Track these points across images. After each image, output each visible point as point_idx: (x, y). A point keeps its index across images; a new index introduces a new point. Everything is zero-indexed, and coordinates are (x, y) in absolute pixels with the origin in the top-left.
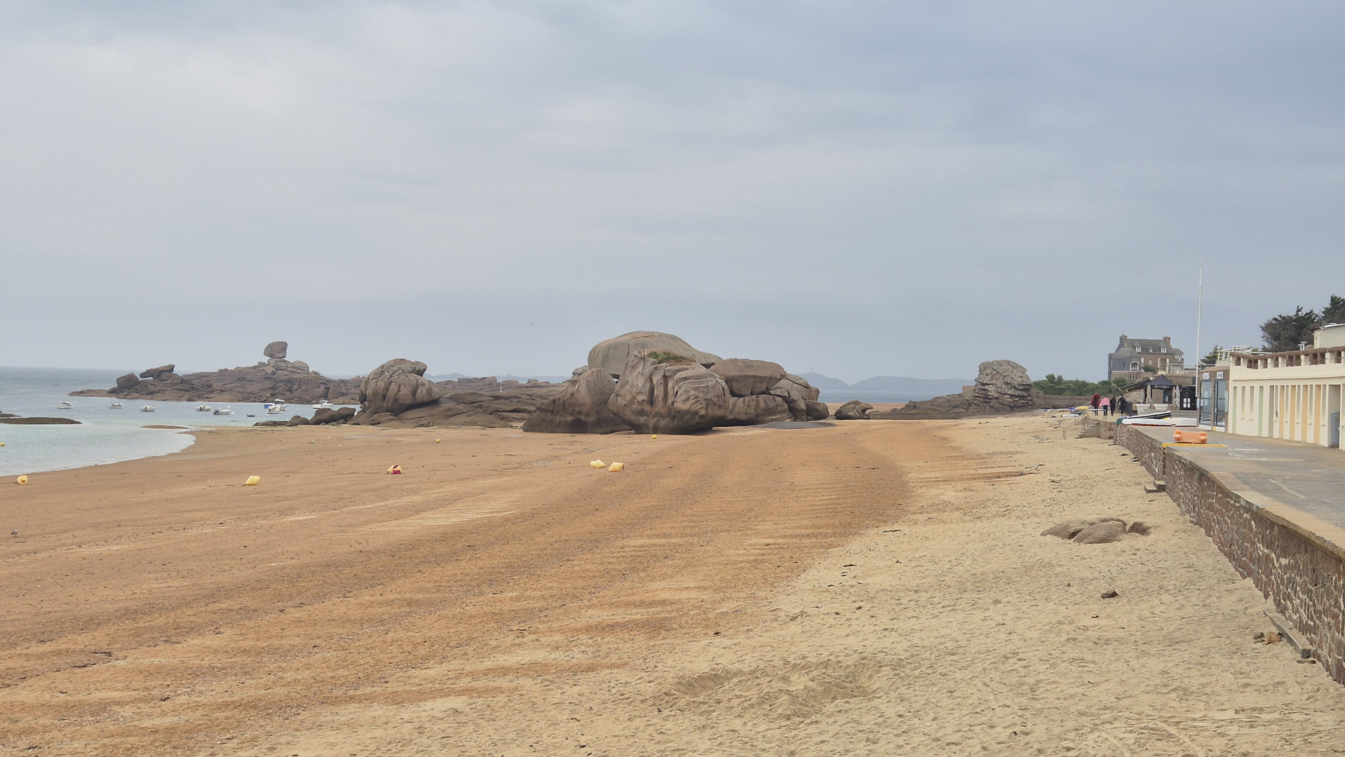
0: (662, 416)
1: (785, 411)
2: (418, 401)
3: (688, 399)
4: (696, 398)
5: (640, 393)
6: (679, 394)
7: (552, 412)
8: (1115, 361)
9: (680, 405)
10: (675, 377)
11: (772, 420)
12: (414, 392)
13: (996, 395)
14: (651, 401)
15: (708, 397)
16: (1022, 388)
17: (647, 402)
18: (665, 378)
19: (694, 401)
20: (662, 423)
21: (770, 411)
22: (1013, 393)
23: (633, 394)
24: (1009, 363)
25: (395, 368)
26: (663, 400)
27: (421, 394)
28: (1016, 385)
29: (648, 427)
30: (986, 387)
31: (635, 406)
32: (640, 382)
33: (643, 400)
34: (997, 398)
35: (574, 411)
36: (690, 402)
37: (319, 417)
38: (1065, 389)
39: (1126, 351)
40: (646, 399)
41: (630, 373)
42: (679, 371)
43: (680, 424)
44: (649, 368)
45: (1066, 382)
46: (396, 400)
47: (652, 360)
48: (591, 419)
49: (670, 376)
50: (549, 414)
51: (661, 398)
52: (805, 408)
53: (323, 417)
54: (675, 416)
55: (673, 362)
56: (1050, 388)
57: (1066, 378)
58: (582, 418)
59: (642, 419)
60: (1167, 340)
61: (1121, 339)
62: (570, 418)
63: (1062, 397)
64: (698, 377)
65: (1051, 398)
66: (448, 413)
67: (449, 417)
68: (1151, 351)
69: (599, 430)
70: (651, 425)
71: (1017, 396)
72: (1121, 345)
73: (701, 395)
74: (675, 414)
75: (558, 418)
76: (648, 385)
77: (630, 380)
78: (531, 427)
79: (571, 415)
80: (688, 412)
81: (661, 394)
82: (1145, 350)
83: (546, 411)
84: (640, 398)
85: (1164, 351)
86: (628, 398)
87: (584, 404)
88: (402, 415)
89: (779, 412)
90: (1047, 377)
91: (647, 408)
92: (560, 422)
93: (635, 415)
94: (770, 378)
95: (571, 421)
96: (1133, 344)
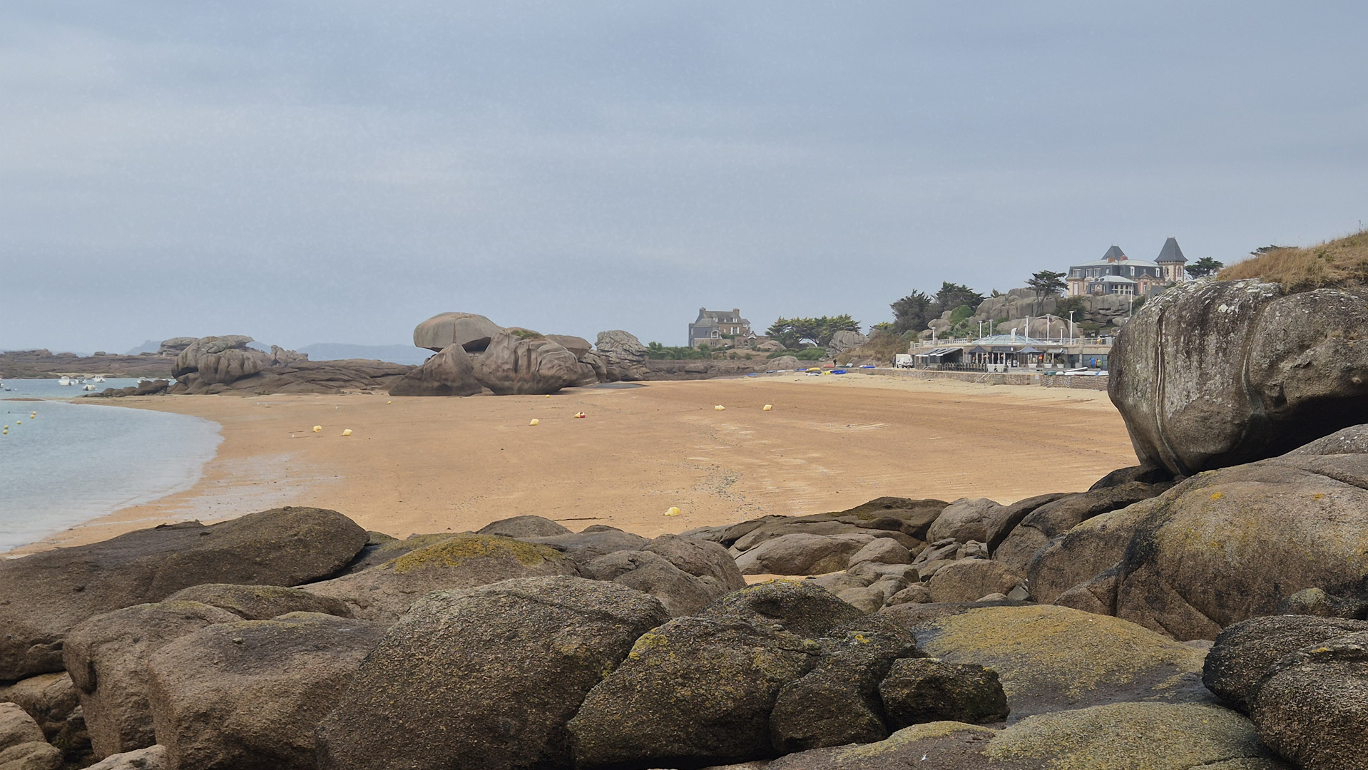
0: (525, 381)
1: (594, 376)
2: (246, 373)
3: (553, 367)
4: (560, 366)
5: (506, 363)
6: (543, 363)
7: (419, 379)
8: (695, 330)
9: (544, 372)
10: (538, 350)
11: (587, 383)
12: (242, 365)
13: (618, 361)
14: (516, 369)
15: (567, 365)
16: (639, 354)
17: (512, 370)
18: (529, 350)
19: (559, 368)
20: (526, 386)
21: (585, 376)
22: (632, 359)
23: (499, 363)
24: (623, 332)
25: (210, 345)
26: (526, 368)
27: (248, 366)
28: (634, 351)
29: (512, 389)
30: (608, 354)
31: (500, 374)
32: (506, 354)
33: (509, 369)
34: (619, 363)
35: (440, 378)
36: (555, 369)
37: (144, 389)
38: (665, 354)
39: (706, 321)
40: (511, 368)
41: (495, 347)
42: (540, 345)
43: (544, 386)
44: (513, 344)
45: (665, 348)
46: (228, 372)
47: (516, 337)
48: (457, 384)
49: (534, 350)
50: (417, 381)
51: (524, 367)
52: (606, 372)
53: (148, 388)
54: (540, 380)
55: (533, 338)
56: (654, 353)
57: (664, 345)
58: (449, 384)
59: (507, 384)
60: (737, 311)
61: (701, 311)
62: (436, 384)
63: (664, 361)
64: (556, 350)
65: (656, 363)
66: (279, 382)
67: (279, 385)
68: (725, 321)
69: (464, 393)
70: (516, 388)
71: (634, 361)
72: (701, 317)
73: (562, 363)
74: (538, 378)
75: (425, 384)
76: (513, 357)
77: (495, 352)
78: (396, 392)
79: (438, 381)
80: (552, 377)
81: (525, 363)
82: (721, 321)
83: (414, 379)
84: (506, 367)
85: (735, 321)
86: (493, 367)
87: (451, 372)
88: (234, 385)
89: (591, 377)
90: (650, 344)
91: (512, 374)
92: (427, 387)
93: (500, 381)
94: (583, 350)
95: (438, 386)
96: (711, 315)
